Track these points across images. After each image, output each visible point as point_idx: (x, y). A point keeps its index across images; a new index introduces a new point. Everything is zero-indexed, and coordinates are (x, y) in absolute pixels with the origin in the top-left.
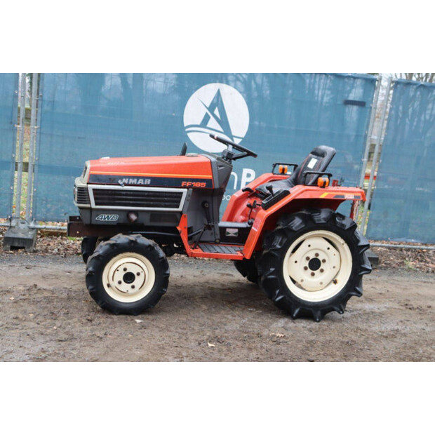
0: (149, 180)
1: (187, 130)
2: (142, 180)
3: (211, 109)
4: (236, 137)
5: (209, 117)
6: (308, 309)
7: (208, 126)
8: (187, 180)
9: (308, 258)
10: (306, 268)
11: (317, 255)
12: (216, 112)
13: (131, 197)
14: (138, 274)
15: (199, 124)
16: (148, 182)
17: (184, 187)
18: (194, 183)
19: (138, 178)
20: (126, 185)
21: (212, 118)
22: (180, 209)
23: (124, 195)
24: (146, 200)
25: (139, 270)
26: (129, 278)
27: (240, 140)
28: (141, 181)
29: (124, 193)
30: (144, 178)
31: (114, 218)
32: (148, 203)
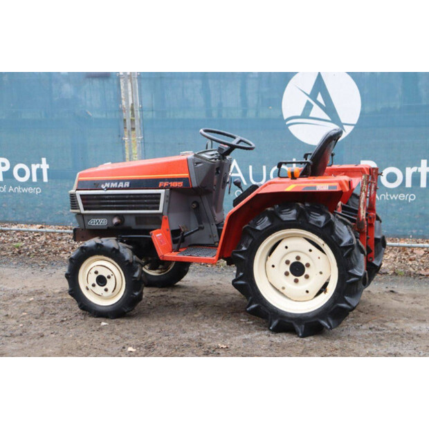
0: (128, 183)
1: (288, 123)
2: (122, 183)
3: (313, 95)
4: (346, 124)
5: (312, 106)
6: (287, 321)
7: (311, 115)
8: (163, 180)
9: (287, 262)
10: (287, 274)
11: (298, 258)
12: (320, 98)
13: (114, 201)
14: (109, 277)
15: (300, 114)
16: (127, 184)
17: (162, 188)
18: (171, 183)
19: (119, 181)
20: (108, 189)
21: (316, 107)
22: (160, 211)
23: (107, 199)
24: (128, 203)
25: (110, 273)
26: (101, 281)
27: (353, 127)
28: (121, 185)
29: (107, 197)
30: (124, 181)
31: (103, 223)
32: (130, 206)
